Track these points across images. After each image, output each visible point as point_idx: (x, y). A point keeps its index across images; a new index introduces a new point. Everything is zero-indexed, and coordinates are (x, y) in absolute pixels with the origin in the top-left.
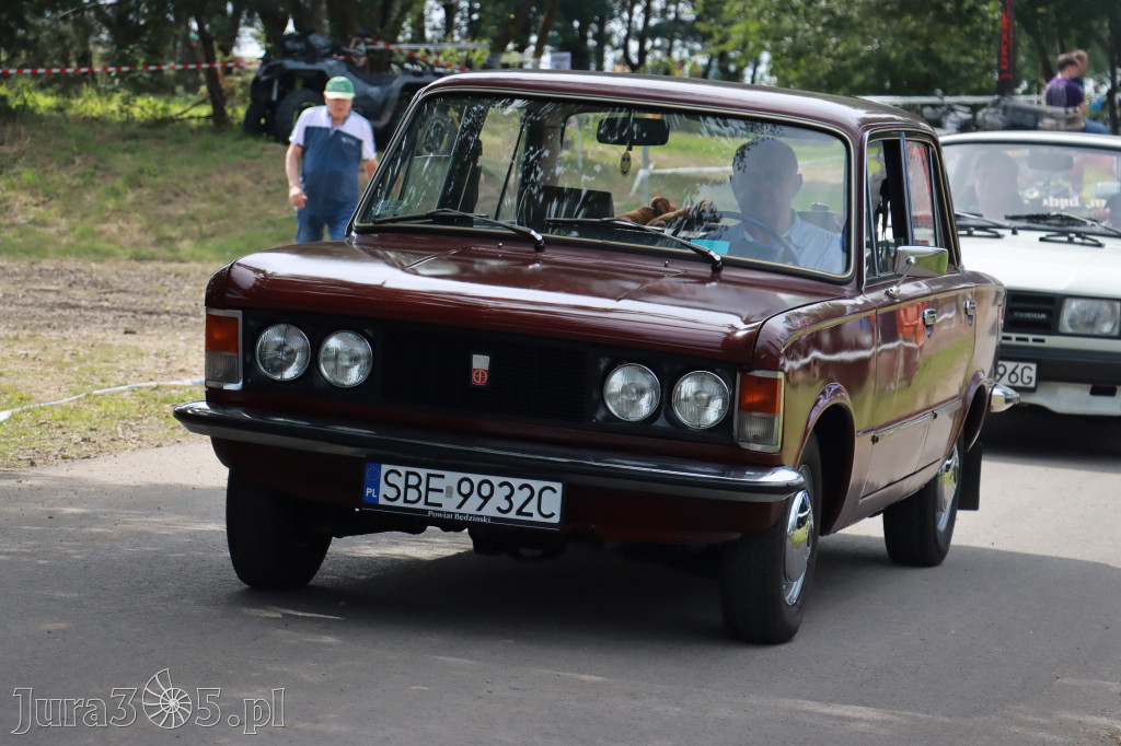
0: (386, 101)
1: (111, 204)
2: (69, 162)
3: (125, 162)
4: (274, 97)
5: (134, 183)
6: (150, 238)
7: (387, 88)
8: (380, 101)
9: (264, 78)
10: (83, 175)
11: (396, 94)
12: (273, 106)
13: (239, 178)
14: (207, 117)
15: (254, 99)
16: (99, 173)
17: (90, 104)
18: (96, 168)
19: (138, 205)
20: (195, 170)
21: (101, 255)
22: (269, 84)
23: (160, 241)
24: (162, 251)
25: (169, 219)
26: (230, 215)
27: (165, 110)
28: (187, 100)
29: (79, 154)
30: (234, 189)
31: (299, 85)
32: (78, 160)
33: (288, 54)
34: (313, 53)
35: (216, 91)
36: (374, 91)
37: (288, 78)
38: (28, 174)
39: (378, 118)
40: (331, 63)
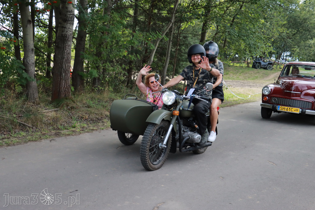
1: (240, 75)
2: (235, 71)
3: (241, 71)
5: (242, 73)
6: (244, 78)
9: (254, 63)
10: (237, 72)
12: (255, 65)
13: (252, 72)
17: (236, 65)
19: (242, 75)
20: (248, 71)
21: (240, 80)
23: (245, 78)
24: (245, 79)
25: (245, 76)
26: (251, 76)
29: (237, 70)
30: (252, 73)
33: (257, 60)
34: (259, 60)
35: (248, 63)
36: (265, 64)
37: (256, 63)
38: (232, 72)
39: (265, 66)
40: (261, 61)
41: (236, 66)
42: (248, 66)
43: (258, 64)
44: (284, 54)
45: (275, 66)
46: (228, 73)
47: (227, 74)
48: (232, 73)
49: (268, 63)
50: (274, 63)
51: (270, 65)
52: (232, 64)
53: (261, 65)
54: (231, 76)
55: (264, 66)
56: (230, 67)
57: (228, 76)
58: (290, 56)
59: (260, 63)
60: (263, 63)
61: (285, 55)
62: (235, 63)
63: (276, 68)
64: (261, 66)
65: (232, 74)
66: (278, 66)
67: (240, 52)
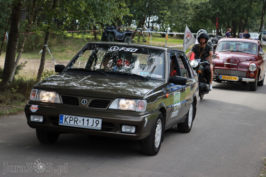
0: (123, 36)
2: (76, 45)
4: (106, 35)
7: (123, 34)
8: (122, 36)
9: (105, 32)
10: (78, 47)
11: (124, 35)
12: (106, 37)
14: (94, 38)
15: (103, 35)
16: (81, 47)
17: (76, 36)
18: (80, 46)
22: (105, 33)
27: (87, 37)
28: (88, 35)
29: (77, 44)
31: (110, 34)
32: (77, 45)
33: (108, 29)
34: (112, 29)
35: (95, 34)
36: (121, 34)
37: (108, 32)
38: (70, 47)
39: (122, 38)
40: (115, 30)
41: (78, 38)
42: (95, 38)
43: (110, 35)
44: (149, 19)
45: (136, 37)
46: (64, 50)
47: (62, 51)
48: (70, 49)
49: (126, 34)
50: (135, 33)
51: (128, 37)
52: (69, 35)
53: (114, 36)
54: (69, 54)
55: (120, 38)
56: (67, 40)
57: (64, 54)
58: (158, 22)
59: (113, 33)
60: (117, 34)
61: (151, 21)
62: (75, 34)
63: (138, 41)
64: (116, 38)
65: (70, 51)
66: (141, 38)
67: (79, 16)
